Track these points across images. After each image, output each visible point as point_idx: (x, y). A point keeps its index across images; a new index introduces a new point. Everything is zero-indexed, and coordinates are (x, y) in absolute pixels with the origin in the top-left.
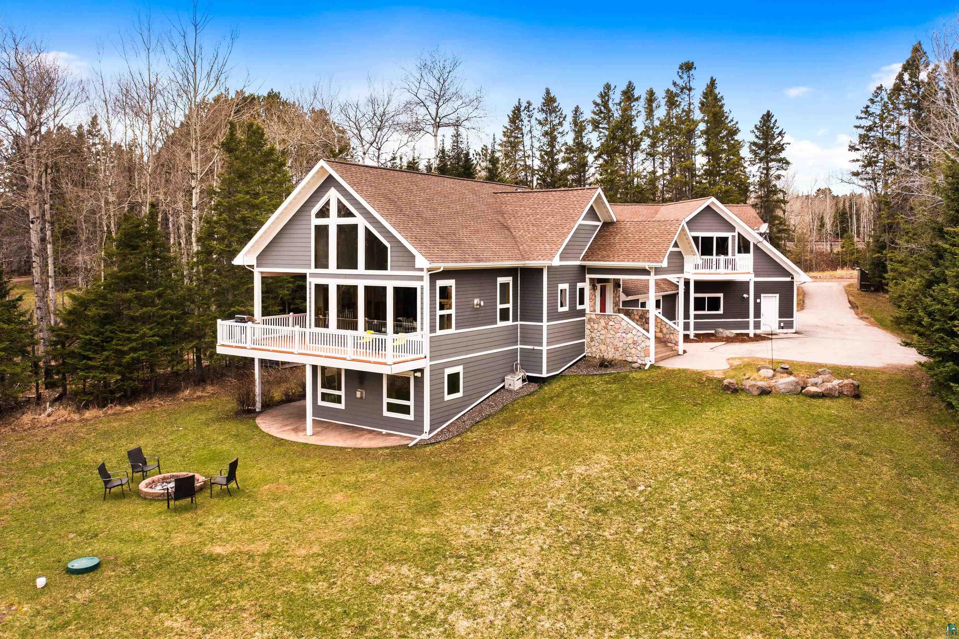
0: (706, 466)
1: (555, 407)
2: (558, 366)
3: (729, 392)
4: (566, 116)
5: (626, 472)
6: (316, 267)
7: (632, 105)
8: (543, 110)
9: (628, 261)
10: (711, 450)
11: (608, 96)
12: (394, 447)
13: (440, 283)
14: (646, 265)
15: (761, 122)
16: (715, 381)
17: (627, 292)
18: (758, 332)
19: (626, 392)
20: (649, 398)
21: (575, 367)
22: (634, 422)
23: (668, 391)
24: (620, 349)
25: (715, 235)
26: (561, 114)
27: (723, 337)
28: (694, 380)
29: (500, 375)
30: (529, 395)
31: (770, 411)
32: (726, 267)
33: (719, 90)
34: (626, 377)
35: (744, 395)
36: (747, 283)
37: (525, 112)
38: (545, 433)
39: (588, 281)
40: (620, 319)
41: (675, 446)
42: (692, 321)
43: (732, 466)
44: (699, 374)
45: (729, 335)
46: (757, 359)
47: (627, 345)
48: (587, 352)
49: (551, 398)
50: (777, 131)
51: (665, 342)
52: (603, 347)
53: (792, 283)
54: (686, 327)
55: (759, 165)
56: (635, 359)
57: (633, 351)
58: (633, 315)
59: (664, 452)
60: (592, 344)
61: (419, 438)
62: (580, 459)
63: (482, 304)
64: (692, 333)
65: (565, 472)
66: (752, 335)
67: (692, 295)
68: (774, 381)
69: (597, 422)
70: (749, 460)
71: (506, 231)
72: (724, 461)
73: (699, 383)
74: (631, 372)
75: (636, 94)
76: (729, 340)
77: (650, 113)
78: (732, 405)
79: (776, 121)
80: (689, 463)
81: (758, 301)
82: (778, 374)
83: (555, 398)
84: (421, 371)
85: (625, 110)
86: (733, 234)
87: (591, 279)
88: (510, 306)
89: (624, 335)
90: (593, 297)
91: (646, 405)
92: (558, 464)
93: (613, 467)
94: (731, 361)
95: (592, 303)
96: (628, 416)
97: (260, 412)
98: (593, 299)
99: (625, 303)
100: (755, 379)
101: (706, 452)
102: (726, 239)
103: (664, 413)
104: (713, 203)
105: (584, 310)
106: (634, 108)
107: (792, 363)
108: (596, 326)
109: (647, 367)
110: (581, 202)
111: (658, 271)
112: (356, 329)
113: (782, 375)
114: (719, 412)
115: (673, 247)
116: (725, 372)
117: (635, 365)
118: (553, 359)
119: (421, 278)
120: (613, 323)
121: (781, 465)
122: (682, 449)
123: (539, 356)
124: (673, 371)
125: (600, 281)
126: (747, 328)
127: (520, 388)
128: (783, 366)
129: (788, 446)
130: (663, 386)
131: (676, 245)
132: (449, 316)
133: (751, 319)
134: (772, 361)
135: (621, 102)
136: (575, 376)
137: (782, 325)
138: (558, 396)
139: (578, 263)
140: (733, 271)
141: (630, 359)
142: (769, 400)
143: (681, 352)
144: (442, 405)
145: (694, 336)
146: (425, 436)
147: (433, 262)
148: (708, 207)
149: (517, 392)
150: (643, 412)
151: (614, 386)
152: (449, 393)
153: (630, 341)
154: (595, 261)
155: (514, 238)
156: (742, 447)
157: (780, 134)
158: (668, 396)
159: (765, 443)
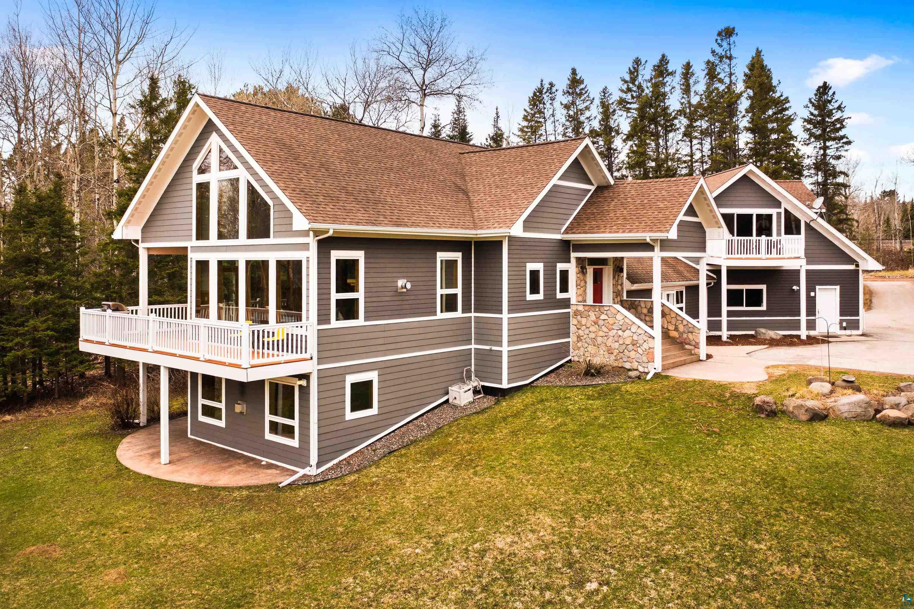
0: (713, 545)
1: (505, 431)
2: (531, 372)
3: (763, 416)
4: (593, 99)
5: (575, 551)
6: (198, 239)
7: (665, 80)
8: (568, 92)
9: (624, 232)
10: (724, 514)
11: (637, 71)
12: (257, 487)
13: (336, 255)
14: (648, 236)
15: (816, 95)
16: (743, 398)
17: (632, 279)
18: (812, 333)
19: (611, 411)
20: (643, 422)
21: (553, 375)
22: (611, 459)
23: (673, 411)
24: (616, 352)
25: (754, 211)
26: (588, 96)
27: (766, 340)
28: (712, 396)
29: (443, 385)
30: (477, 413)
31: (826, 447)
32: (769, 251)
33: (768, 62)
34: (618, 389)
35: (785, 419)
36: (798, 272)
37: (548, 94)
38: (475, 474)
39: (573, 261)
40: (615, 312)
41: (666, 503)
42: (724, 319)
43: (756, 546)
44: (722, 387)
45: (774, 337)
46: (810, 367)
47: (624, 346)
48: (574, 355)
49: (504, 419)
50: (836, 105)
51: (681, 343)
52: (592, 349)
53: (856, 273)
54: (714, 326)
55: (814, 144)
56: (635, 365)
57: (633, 354)
58: (639, 308)
59: (647, 514)
60: (579, 344)
61: (301, 472)
62: (510, 523)
63: (409, 286)
64: (725, 334)
65: (477, 546)
66: (804, 337)
67: (725, 287)
68: (833, 399)
69: (556, 458)
70: (789, 537)
71: (461, 195)
72: (745, 536)
73: (718, 401)
74: (626, 383)
75: (670, 68)
76: (773, 343)
77: (687, 90)
78: (766, 435)
79: (834, 93)
80: (684, 537)
81: (812, 294)
82: (839, 390)
83: (510, 419)
84: (306, 377)
85: (656, 86)
86: (778, 210)
87: (578, 259)
88: (458, 291)
89: (620, 333)
90: (582, 284)
91: (636, 433)
92: (472, 528)
93: (556, 539)
94: (770, 370)
95: (580, 292)
96: (604, 449)
97: (144, 427)
98: (581, 285)
99: (630, 293)
100: (803, 397)
101: (715, 517)
102: (770, 216)
103: (660, 446)
104: (751, 171)
105: (569, 300)
106: (667, 84)
107: (859, 374)
108: (584, 321)
109: (649, 377)
110: (561, 155)
111: (665, 244)
112: (208, 317)
113: (845, 391)
114: (744, 448)
115: (686, 214)
116: (759, 385)
117: (632, 374)
118: (516, 364)
119: (305, 247)
120: (606, 317)
121: (844, 548)
122: (677, 510)
123: (498, 359)
124: (686, 382)
125: (593, 261)
126: (798, 328)
127: (470, 403)
128: (845, 377)
129: (857, 512)
130: (667, 404)
131: (691, 211)
132: (355, 301)
133: (803, 318)
134: (829, 371)
135: (651, 79)
136: (548, 387)
137: (844, 324)
138: (516, 415)
139: (558, 237)
140: (778, 256)
141: (627, 366)
142: (824, 428)
143: (703, 357)
144: (340, 426)
145: (728, 338)
146: (312, 471)
147: (315, 221)
148: (745, 177)
149: (464, 408)
150: (629, 443)
151: (598, 402)
152: (353, 409)
153: (628, 341)
154: (580, 233)
155: (470, 203)
156: (777, 510)
157: (839, 108)
158: (670, 420)
159: (817, 504)
